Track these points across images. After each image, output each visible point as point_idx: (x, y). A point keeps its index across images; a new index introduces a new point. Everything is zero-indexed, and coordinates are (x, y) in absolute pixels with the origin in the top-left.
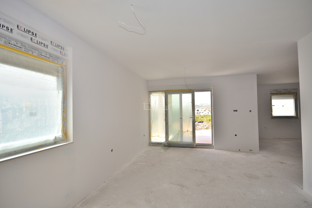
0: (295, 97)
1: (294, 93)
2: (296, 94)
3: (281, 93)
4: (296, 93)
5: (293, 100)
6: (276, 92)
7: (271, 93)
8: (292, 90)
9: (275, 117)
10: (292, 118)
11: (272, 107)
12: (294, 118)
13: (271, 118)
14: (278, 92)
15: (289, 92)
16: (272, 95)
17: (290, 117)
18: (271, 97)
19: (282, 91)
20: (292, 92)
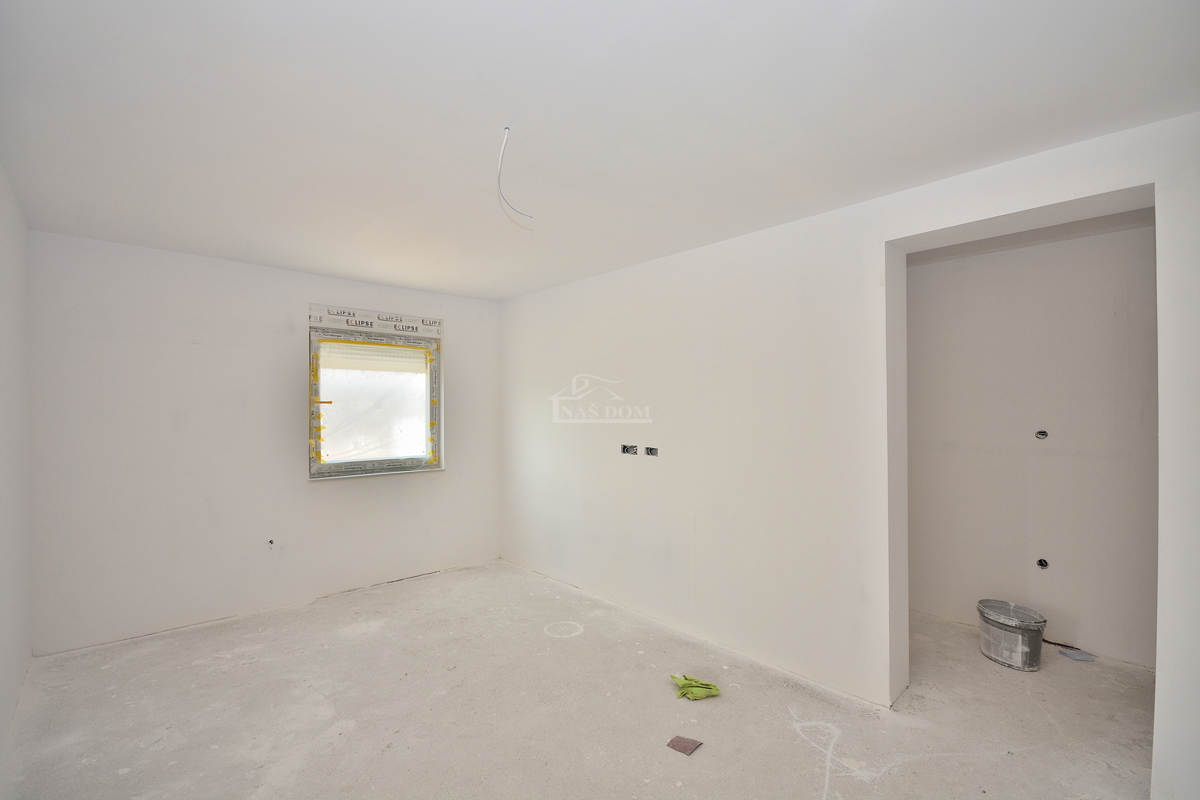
0: (433, 364)
1: (429, 340)
2: (434, 346)
3: (368, 335)
4: (437, 341)
5: (424, 375)
6: (345, 327)
7: (316, 329)
8: (421, 327)
9: (333, 468)
10: (417, 467)
11: (318, 409)
12: (424, 468)
13: (312, 476)
14: (354, 328)
15: (406, 333)
16: (320, 341)
17: (405, 463)
18: (318, 348)
19: (376, 322)
20: (421, 333)
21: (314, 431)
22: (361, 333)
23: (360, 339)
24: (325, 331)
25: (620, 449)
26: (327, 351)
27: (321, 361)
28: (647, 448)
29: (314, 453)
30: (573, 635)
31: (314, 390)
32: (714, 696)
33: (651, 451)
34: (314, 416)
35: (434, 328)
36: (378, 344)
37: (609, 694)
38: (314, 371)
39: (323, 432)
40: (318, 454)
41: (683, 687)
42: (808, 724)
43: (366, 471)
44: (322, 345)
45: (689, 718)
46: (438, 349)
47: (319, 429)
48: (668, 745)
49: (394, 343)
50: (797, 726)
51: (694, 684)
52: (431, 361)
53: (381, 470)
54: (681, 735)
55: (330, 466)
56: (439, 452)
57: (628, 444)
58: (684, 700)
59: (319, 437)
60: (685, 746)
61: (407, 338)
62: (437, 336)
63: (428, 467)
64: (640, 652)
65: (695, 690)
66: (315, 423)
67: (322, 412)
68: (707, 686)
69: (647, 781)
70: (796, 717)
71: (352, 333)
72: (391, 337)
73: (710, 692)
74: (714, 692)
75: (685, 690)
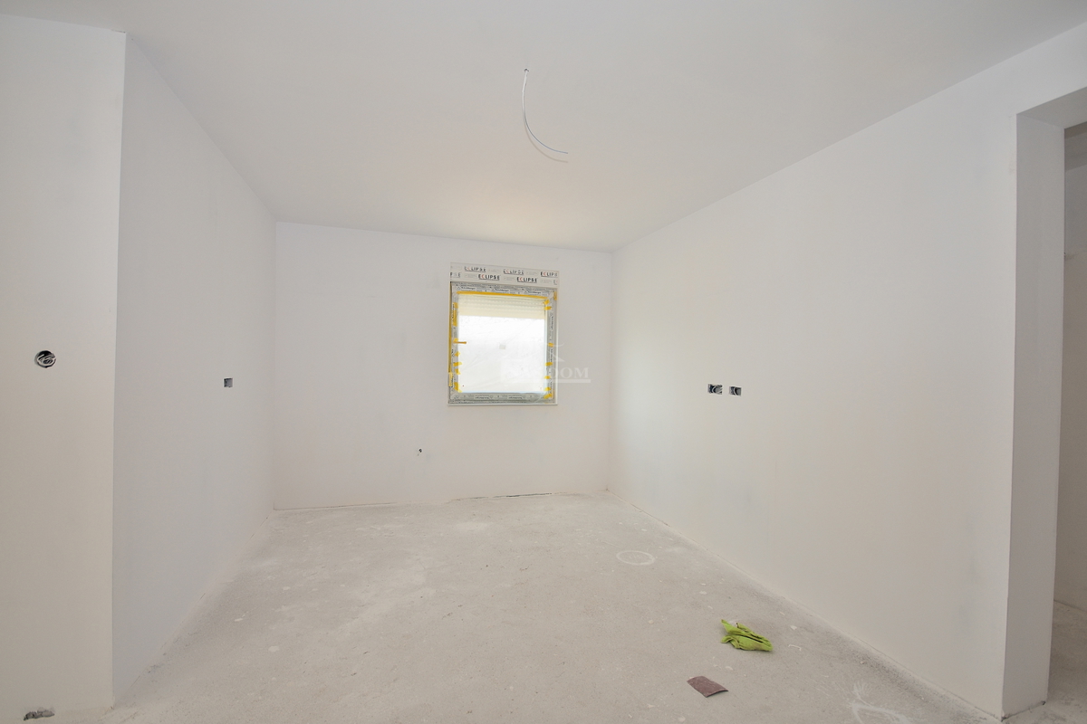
0: (550, 311)
2: (552, 295)
3: (496, 287)
4: (554, 290)
5: (543, 320)
7: (457, 283)
8: (539, 278)
9: (467, 397)
10: (535, 400)
11: (457, 348)
12: (540, 402)
13: (450, 401)
14: (484, 281)
15: (526, 284)
16: (458, 293)
17: (524, 397)
18: (457, 299)
19: (502, 276)
20: (539, 284)
21: (452, 366)
22: (490, 286)
23: (490, 291)
24: (463, 285)
25: (707, 388)
26: (465, 302)
27: (459, 309)
28: (733, 388)
29: (453, 384)
30: (642, 564)
31: (453, 332)
32: (764, 651)
33: (736, 391)
34: (453, 354)
35: (552, 279)
36: (503, 294)
37: (650, 622)
38: (453, 317)
39: (460, 367)
40: (456, 384)
41: (732, 633)
42: (872, 708)
43: (493, 401)
44: (461, 296)
45: (724, 664)
46: (555, 298)
47: (457, 364)
48: (689, 682)
49: (517, 293)
50: (855, 707)
51: (743, 633)
52: (549, 308)
53: (505, 401)
54: (708, 677)
55: (464, 395)
56: (554, 389)
57: (715, 384)
58: (728, 646)
59: (457, 371)
60: (709, 689)
61: (529, 289)
62: (554, 286)
63: (544, 401)
64: (702, 593)
65: (742, 639)
66: (454, 359)
67: (459, 351)
68: (758, 639)
69: (650, 706)
70: (859, 697)
71: (483, 286)
72: (515, 288)
73: (759, 645)
74: (764, 646)
75: (731, 638)
